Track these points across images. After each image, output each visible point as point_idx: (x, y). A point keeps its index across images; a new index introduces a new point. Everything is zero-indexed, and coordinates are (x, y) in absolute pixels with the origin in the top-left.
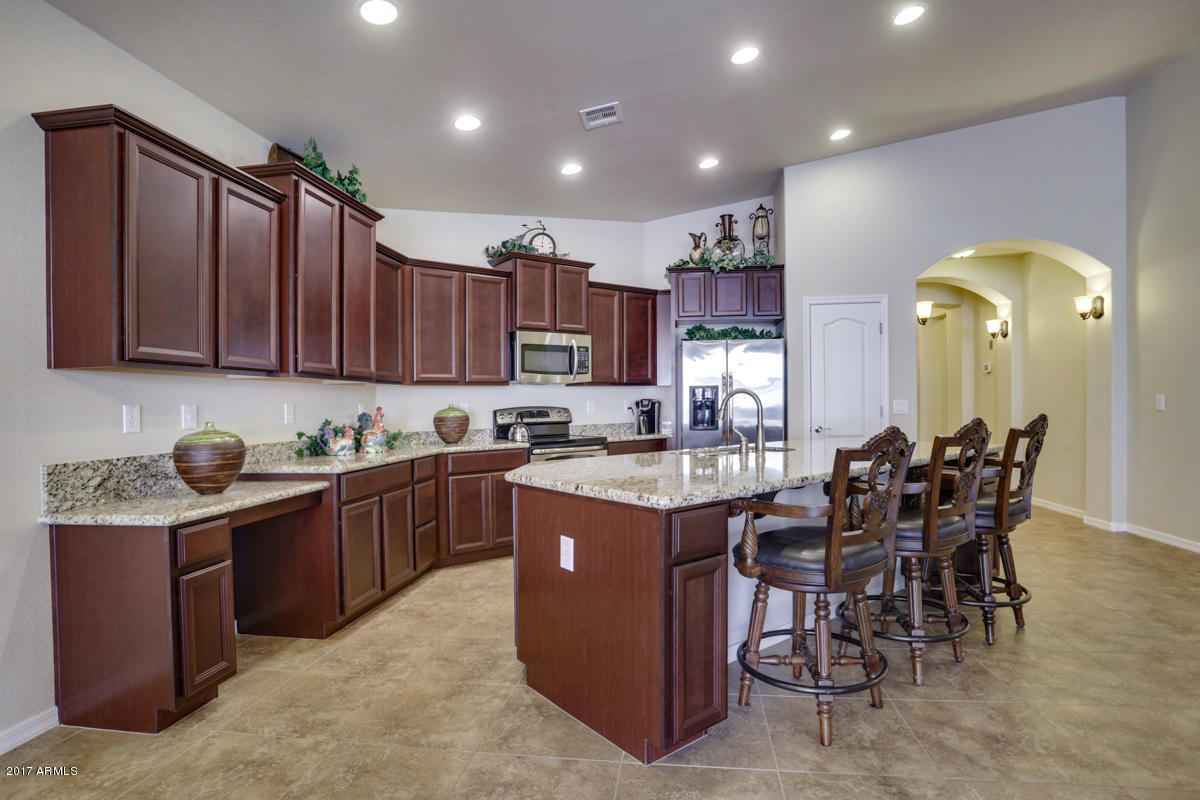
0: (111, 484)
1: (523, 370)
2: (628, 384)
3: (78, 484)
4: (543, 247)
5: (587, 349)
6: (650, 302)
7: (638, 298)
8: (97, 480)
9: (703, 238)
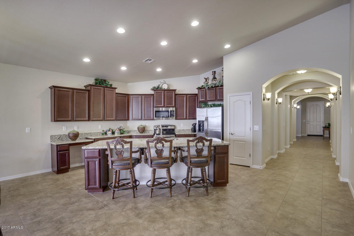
0: (61, 138)
1: (156, 117)
2: (189, 119)
3: (55, 138)
4: (165, 87)
5: (174, 111)
6: (196, 97)
7: (192, 97)
8: (58, 138)
9: (208, 79)
